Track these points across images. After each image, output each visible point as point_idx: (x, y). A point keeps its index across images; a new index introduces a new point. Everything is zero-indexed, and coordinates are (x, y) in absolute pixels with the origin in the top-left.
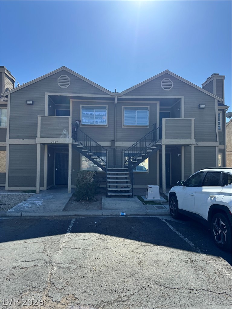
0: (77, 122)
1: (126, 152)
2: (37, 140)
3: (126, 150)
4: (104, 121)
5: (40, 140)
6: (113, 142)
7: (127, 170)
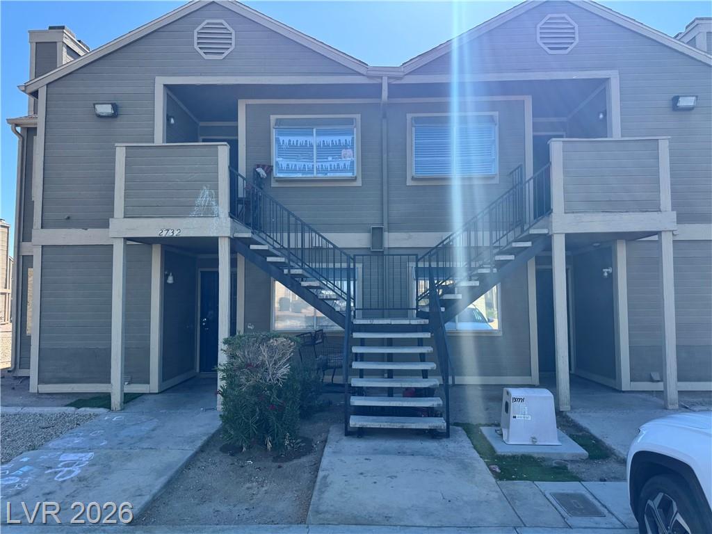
0: (260, 170)
1: (421, 265)
2: (111, 227)
3: (419, 257)
4: (348, 163)
5: (122, 227)
6: (377, 233)
7: (423, 328)
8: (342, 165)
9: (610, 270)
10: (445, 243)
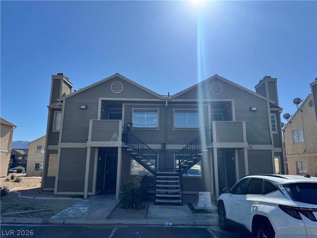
0: (128, 125)
1: (177, 155)
2: (87, 144)
5: (90, 144)
6: (164, 145)
7: (177, 175)
8: (153, 124)
9: (234, 158)
10: (185, 148)
